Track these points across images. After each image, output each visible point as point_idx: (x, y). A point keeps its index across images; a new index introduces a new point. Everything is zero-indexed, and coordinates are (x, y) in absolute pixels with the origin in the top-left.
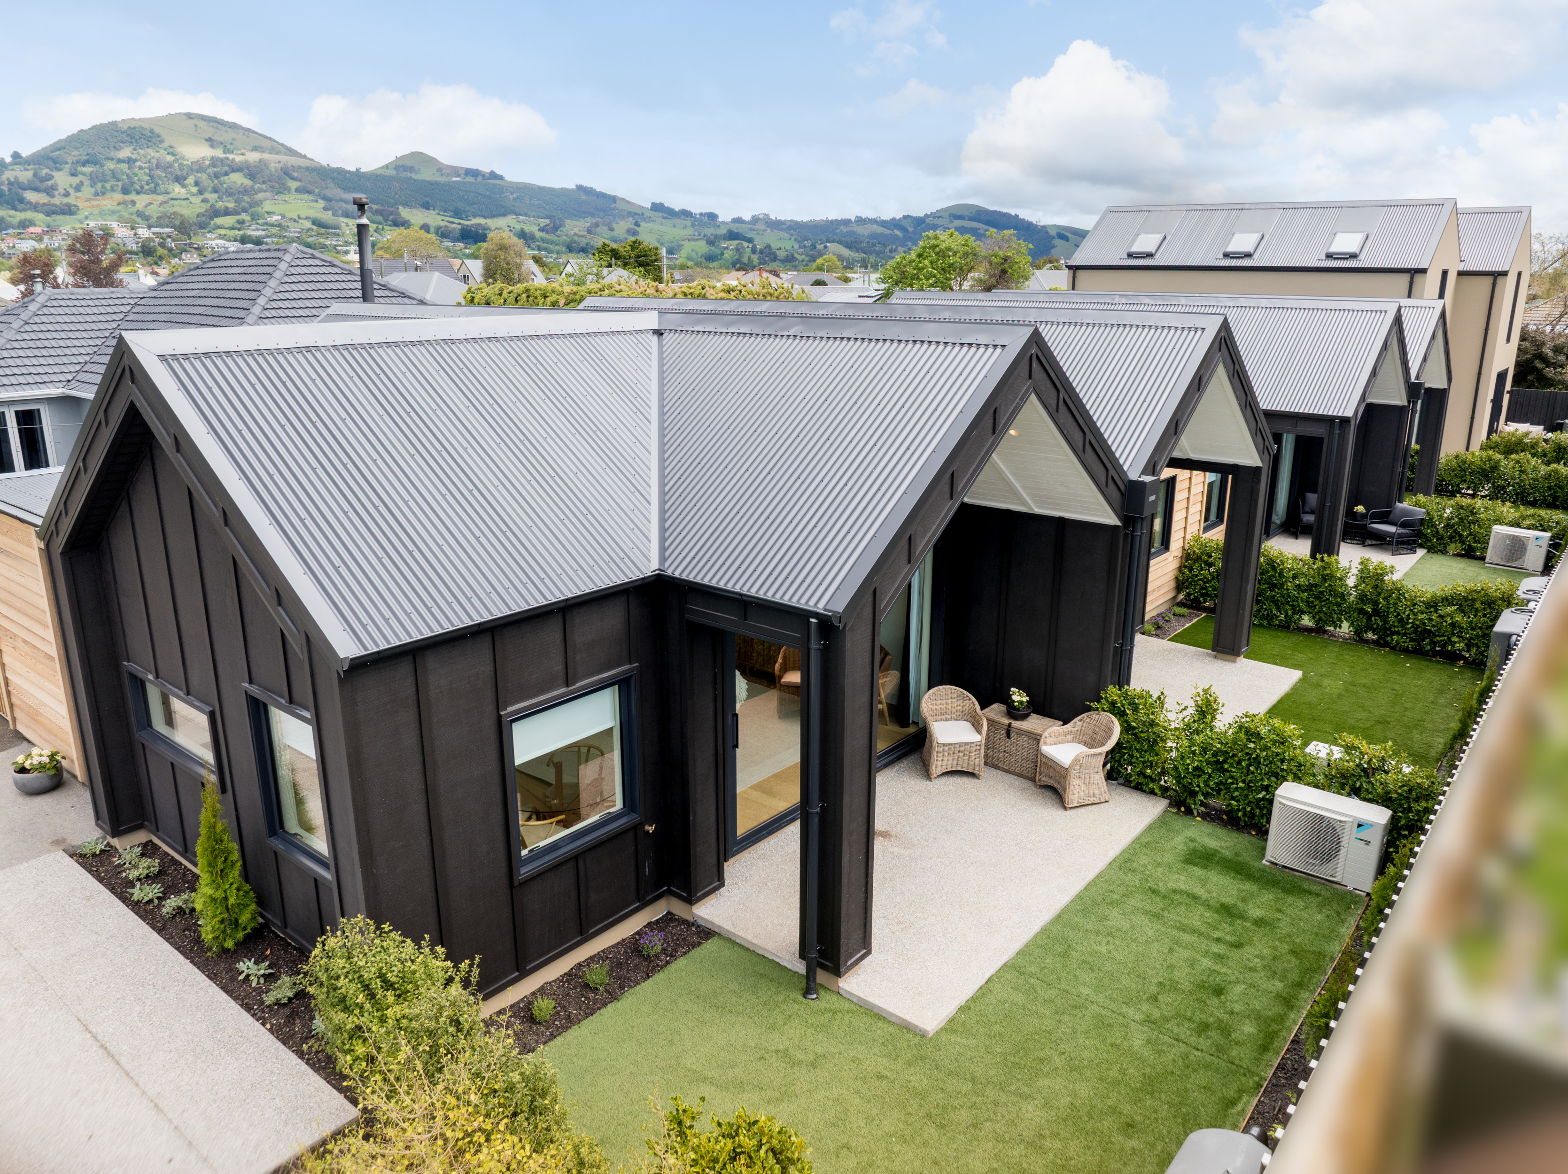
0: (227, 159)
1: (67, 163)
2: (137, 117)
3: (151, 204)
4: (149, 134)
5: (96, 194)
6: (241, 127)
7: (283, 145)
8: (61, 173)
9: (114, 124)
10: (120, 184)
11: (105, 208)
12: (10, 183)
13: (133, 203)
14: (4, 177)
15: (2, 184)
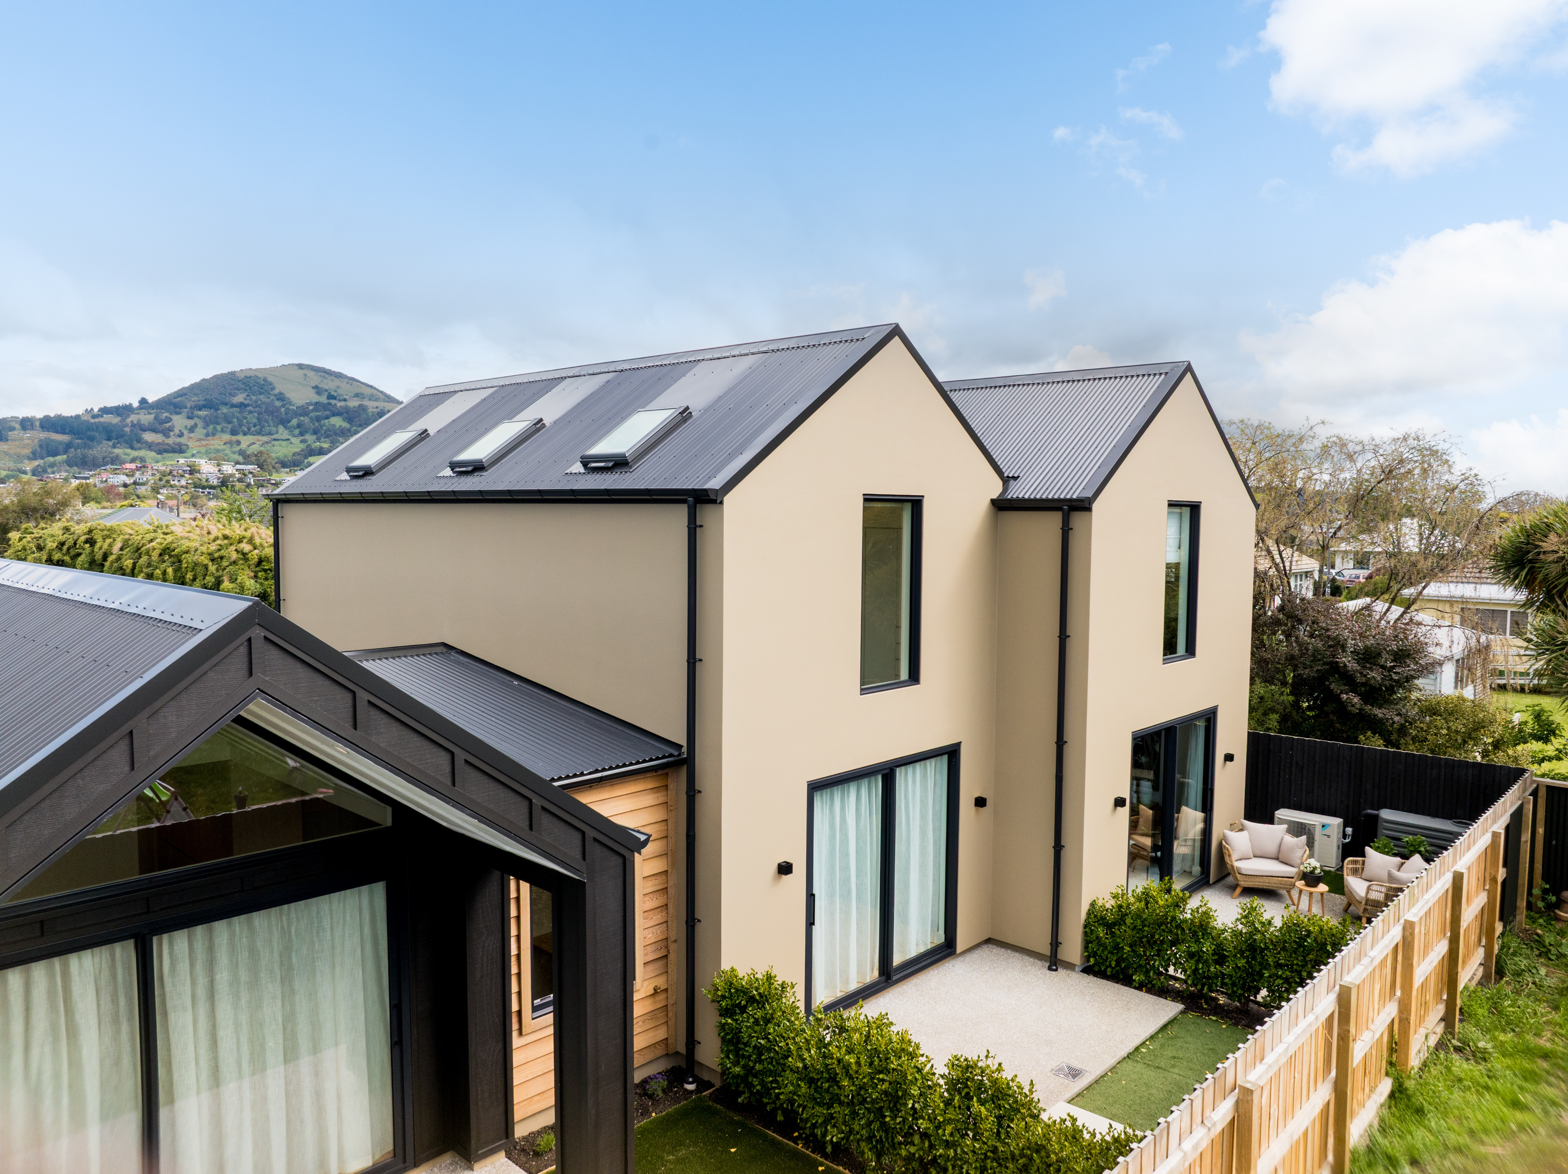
0: (330, 404)
1: (186, 407)
2: (254, 368)
3: (254, 443)
4: (263, 382)
5: (207, 435)
6: (346, 377)
7: (382, 392)
8: (179, 416)
9: (233, 374)
10: (230, 426)
11: (212, 447)
12: (133, 425)
13: (238, 443)
14: (129, 420)
15: (127, 426)
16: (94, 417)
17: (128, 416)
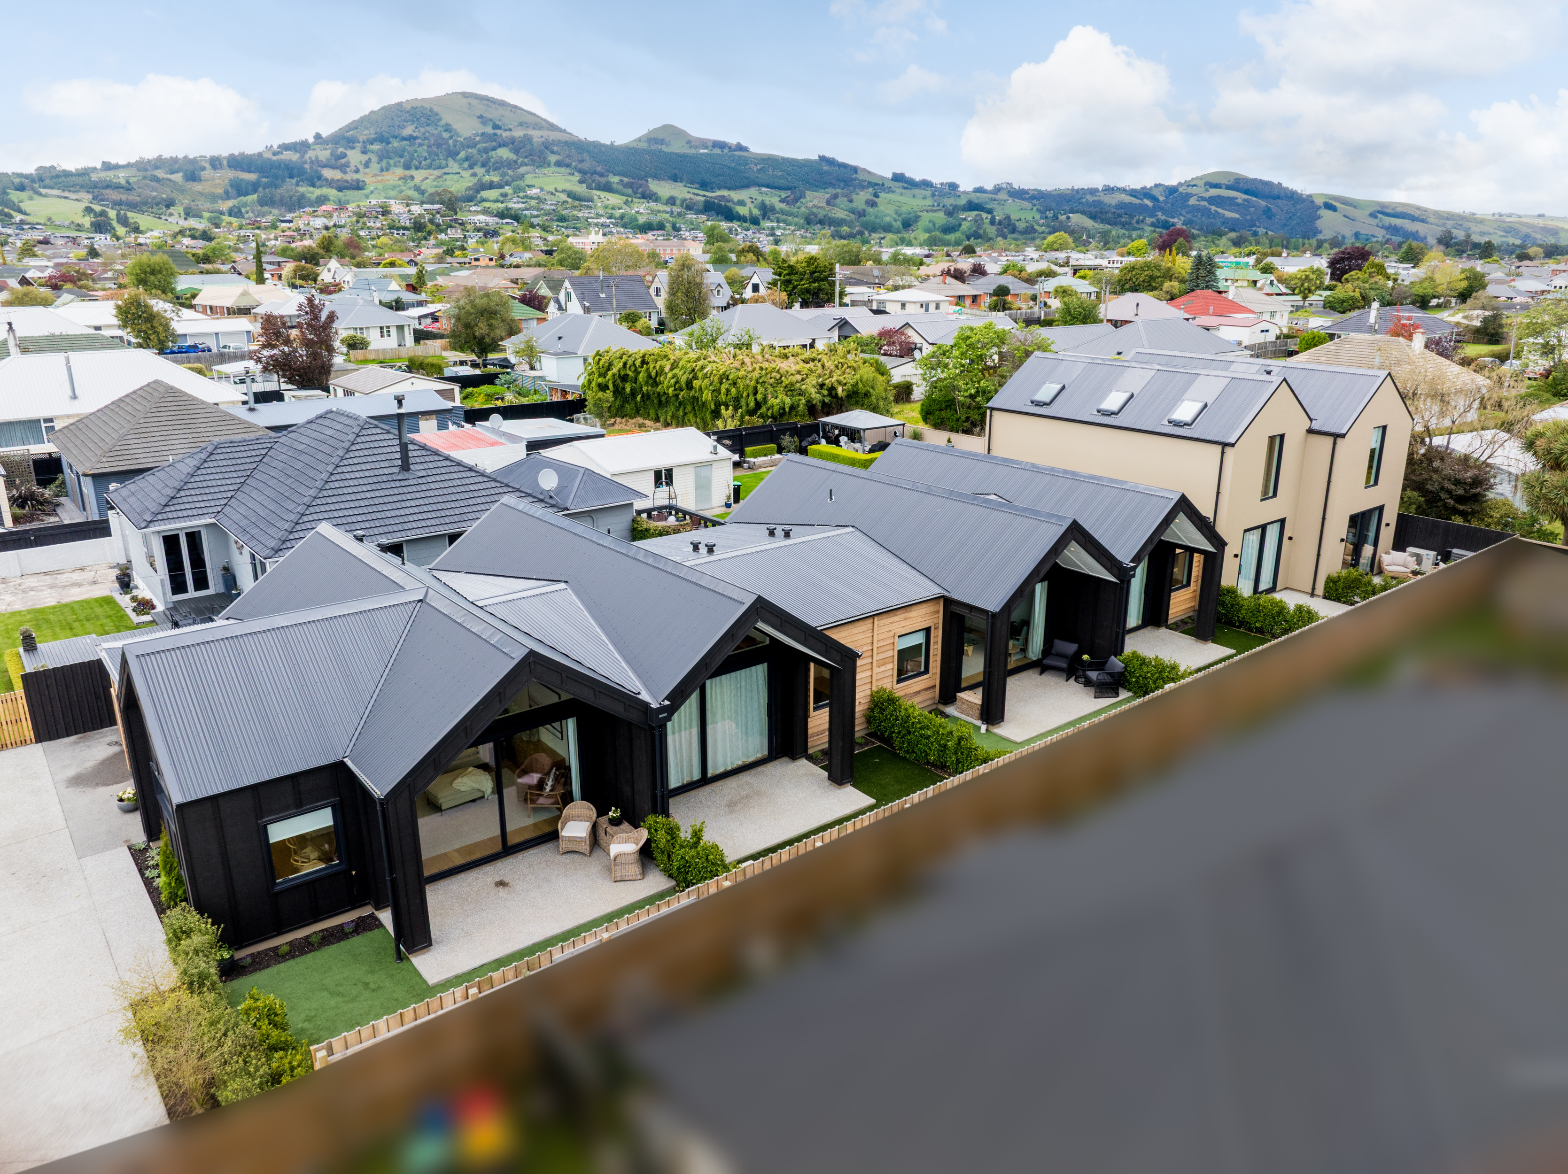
0: (495, 134)
1: (359, 142)
2: (419, 98)
3: (427, 178)
4: (429, 113)
5: (382, 170)
6: (509, 105)
7: (545, 120)
8: (353, 151)
9: (400, 104)
10: (402, 160)
11: (388, 183)
12: (312, 162)
13: (412, 178)
14: (307, 157)
15: (305, 162)
16: (275, 154)
17: (306, 152)
